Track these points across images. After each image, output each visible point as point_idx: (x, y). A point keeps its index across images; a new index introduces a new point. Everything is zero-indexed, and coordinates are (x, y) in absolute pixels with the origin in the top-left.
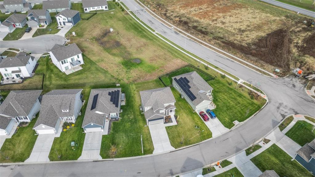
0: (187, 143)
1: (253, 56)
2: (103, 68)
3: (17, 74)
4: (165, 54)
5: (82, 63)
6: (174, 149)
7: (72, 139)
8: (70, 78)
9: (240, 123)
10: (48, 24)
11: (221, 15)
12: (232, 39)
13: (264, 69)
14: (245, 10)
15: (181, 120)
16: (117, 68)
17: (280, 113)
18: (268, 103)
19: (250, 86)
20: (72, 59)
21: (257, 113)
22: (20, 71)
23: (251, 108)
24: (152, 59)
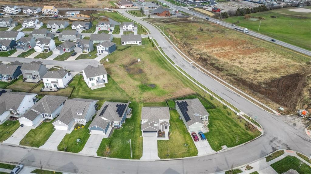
0: (172, 156)
1: (261, 93)
2: (122, 87)
3: (55, 84)
4: (178, 83)
5: (106, 82)
6: (159, 159)
7: (79, 137)
8: (93, 93)
9: (228, 148)
10: (90, 51)
11: (241, 56)
12: (244, 77)
13: (268, 106)
14: (267, 54)
15: (173, 137)
16: (134, 90)
17: (271, 146)
18: (262, 135)
19: (249, 118)
20: (98, 78)
21: (248, 143)
22: (57, 82)
23: (244, 137)
24: (165, 85)
